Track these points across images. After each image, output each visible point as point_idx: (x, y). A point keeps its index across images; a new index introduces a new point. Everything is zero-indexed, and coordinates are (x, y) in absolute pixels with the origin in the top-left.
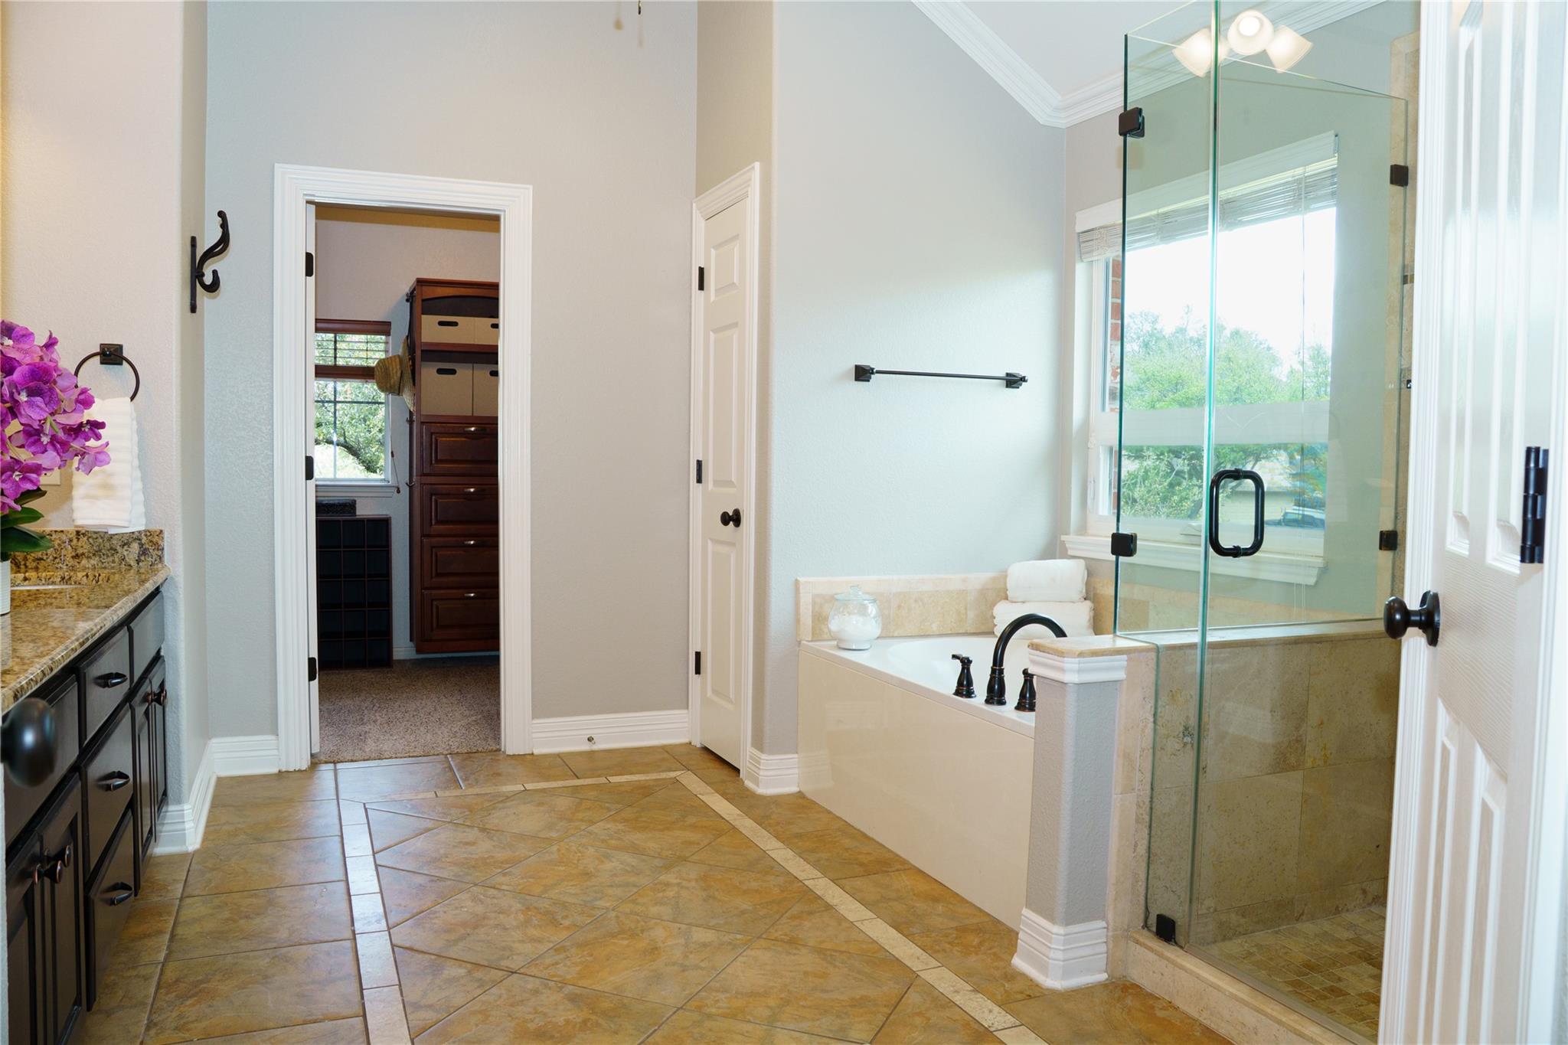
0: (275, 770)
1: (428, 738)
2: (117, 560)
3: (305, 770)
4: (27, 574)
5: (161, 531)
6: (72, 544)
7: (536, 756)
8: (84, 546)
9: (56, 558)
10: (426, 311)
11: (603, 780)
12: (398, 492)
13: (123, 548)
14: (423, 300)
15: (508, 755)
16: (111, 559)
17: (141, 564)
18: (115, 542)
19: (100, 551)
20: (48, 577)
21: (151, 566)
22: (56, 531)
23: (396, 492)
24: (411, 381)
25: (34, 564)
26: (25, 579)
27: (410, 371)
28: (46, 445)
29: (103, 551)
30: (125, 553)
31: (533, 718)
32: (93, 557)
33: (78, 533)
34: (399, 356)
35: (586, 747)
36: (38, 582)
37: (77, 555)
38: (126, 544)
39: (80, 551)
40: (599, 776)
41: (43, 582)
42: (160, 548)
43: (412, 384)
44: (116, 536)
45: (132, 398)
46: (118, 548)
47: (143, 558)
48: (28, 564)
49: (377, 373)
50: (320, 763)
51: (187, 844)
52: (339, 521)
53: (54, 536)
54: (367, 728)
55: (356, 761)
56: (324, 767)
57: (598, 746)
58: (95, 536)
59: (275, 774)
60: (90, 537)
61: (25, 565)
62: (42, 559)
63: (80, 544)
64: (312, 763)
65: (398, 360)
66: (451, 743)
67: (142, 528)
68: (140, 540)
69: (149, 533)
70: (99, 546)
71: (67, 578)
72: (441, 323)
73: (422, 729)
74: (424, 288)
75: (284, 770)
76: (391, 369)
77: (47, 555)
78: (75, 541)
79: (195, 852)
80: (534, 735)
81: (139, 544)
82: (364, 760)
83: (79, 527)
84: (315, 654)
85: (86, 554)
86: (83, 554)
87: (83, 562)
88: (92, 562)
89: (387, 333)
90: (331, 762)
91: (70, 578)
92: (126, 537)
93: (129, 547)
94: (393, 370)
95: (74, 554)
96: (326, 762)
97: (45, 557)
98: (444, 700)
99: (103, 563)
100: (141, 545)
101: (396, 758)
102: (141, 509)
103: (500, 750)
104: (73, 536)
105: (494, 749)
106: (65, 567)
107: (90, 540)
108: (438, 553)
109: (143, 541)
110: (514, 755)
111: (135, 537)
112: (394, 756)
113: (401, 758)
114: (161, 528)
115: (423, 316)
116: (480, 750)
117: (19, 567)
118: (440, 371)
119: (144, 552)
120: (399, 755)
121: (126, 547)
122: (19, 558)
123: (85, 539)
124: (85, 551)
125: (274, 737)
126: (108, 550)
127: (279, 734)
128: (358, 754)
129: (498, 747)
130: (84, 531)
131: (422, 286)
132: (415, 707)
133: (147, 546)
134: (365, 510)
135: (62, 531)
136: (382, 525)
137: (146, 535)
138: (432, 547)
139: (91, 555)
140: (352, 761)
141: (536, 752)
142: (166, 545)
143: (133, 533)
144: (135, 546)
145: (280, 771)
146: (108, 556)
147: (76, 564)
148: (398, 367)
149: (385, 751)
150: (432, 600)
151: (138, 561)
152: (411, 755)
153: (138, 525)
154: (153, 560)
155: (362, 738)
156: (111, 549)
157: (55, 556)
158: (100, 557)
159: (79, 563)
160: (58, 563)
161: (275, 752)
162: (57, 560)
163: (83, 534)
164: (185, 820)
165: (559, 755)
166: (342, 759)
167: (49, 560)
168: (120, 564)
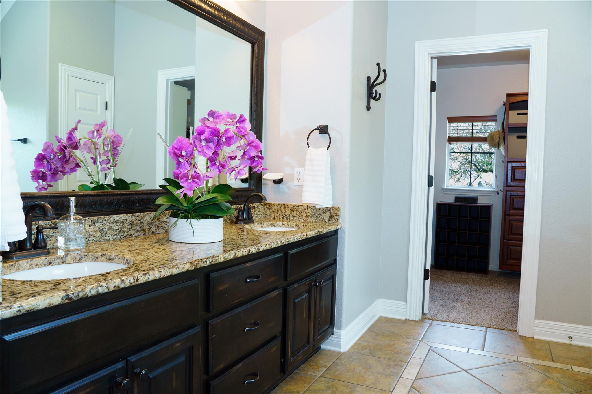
0: (404, 318)
1: (483, 316)
2: (321, 219)
3: (417, 321)
4: (284, 223)
5: (338, 208)
6: (305, 211)
7: (536, 340)
8: (309, 212)
9: (300, 216)
10: (511, 109)
11: (568, 367)
12: (498, 194)
13: (324, 214)
14: (510, 104)
15: (519, 336)
16: (319, 219)
17: (330, 222)
18: (321, 211)
19: (315, 215)
20: (291, 224)
21: (334, 223)
22: (300, 205)
23: (497, 194)
24: (503, 142)
25: (292, 218)
26: (283, 225)
27: (503, 138)
28: (218, 166)
29: (316, 215)
30: (324, 216)
31: (536, 319)
32: (313, 217)
33: (308, 206)
34: (499, 131)
35: (567, 341)
36: (288, 226)
37: (307, 216)
38: (325, 212)
39: (308, 214)
40: (567, 363)
41: (289, 226)
42: (338, 215)
43: (504, 144)
44: (321, 209)
45: (328, 148)
46: (322, 214)
47: (331, 219)
48: (290, 218)
49: (488, 139)
50: (426, 319)
51: (341, 349)
52: (467, 206)
53: (299, 207)
54: (457, 304)
55: (442, 321)
56: (427, 321)
57: (574, 343)
58: (313, 208)
59: (403, 320)
60: (312, 208)
61: (289, 218)
62: (295, 216)
63: (308, 211)
64: (422, 318)
65: (498, 133)
66: (493, 321)
67: (331, 206)
68: (330, 211)
69: (333, 208)
70: (315, 212)
71: (297, 225)
72: (519, 114)
73: (483, 310)
74: (510, 98)
75: (408, 319)
76: (494, 136)
77: (297, 215)
78: (306, 209)
79: (344, 353)
80: (535, 328)
81: (330, 213)
82: (446, 322)
83: (308, 204)
84: (429, 267)
85: (310, 216)
86: (309, 216)
87: (309, 219)
88: (312, 219)
89: (496, 121)
90: (431, 319)
91: (298, 226)
92: (325, 209)
93: (326, 214)
94: (495, 138)
95: (306, 215)
96: (429, 319)
97: (296, 216)
98: (503, 296)
99: (316, 220)
100: (331, 213)
101: (462, 324)
102: (331, 197)
103: (516, 331)
104: (306, 207)
105: (514, 330)
106: (302, 220)
107: (312, 210)
108: (513, 224)
109: (331, 212)
110: (523, 336)
111: (328, 210)
112: (461, 322)
113: (464, 324)
114: (338, 206)
115: (509, 111)
116: (506, 329)
117: (287, 219)
118: (518, 137)
119: (331, 217)
120: (464, 322)
121: (325, 214)
122: (287, 215)
123: (310, 209)
124: (310, 214)
125: (404, 303)
126: (318, 215)
127: (407, 302)
128: (446, 317)
129: (516, 329)
130: (309, 206)
131: (509, 97)
132: (486, 297)
133: (333, 214)
134: (482, 201)
135: (302, 205)
136: (487, 209)
137: (332, 209)
138: (510, 221)
139: (312, 216)
140: (441, 321)
141: (536, 337)
142: (341, 214)
143: (328, 208)
144: (328, 213)
145: (406, 319)
146: (318, 217)
147: (306, 219)
148: (498, 136)
149: (458, 319)
150: (508, 246)
151: (329, 220)
152: (470, 324)
153: (330, 205)
154: (335, 220)
155: (452, 309)
156: (319, 214)
157: (299, 215)
158: (315, 217)
159: (307, 219)
160: (300, 219)
161: (405, 310)
162: (300, 217)
163: (309, 207)
164: (341, 338)
165: (548, 342)
166: (436, 319)
167: (297, 217)
168: (322, 221)
